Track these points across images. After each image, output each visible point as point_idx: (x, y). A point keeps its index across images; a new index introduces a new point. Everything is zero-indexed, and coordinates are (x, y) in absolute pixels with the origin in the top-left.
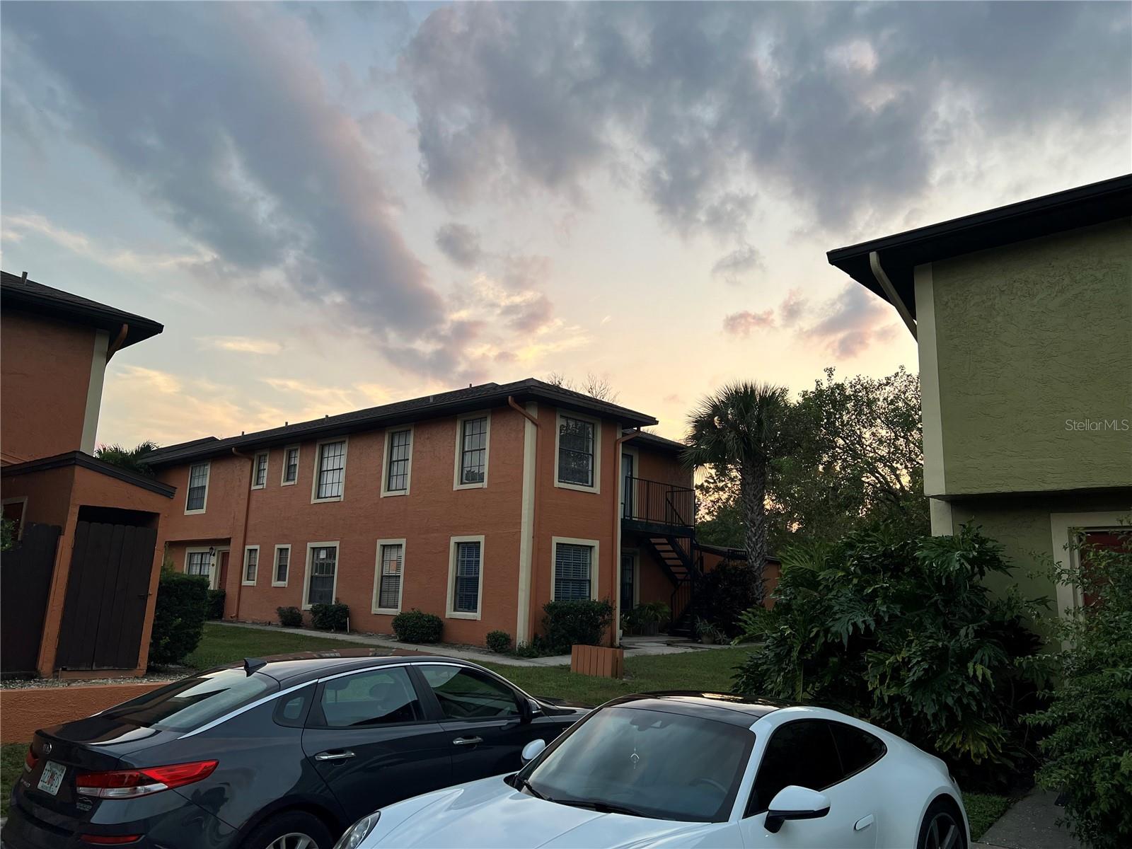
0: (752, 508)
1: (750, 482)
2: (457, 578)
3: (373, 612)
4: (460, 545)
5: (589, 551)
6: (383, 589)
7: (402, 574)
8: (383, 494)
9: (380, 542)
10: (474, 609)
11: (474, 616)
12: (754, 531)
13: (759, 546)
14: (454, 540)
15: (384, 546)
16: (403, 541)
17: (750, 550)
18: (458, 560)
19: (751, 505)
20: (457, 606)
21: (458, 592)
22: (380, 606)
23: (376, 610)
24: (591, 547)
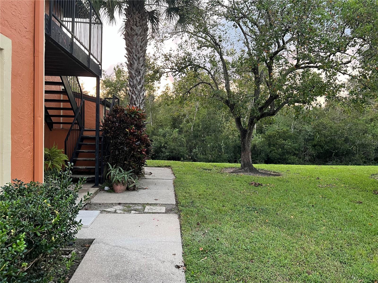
1: (139, 33)
12: (139, 80)
17: (134, 97)
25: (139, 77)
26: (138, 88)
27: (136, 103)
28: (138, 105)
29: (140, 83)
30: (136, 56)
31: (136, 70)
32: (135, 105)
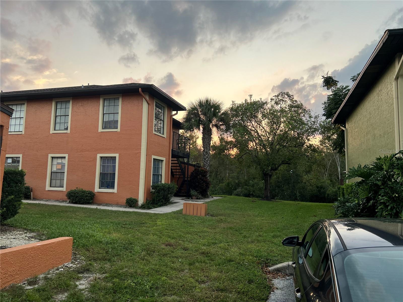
0: (207, 148)
1: (207, 137)
2: (100, 173)
3: (47, 189)
4: (102, 158)
5: (161, 162)
6: (52, 178)
7: (66, 171)
8: (52, 131)
9: (50, 156)
10: (113, 187)
11: (113, 191)
12: (207, 156)
13: (208, 162)
14: (99, 156)
15: (53, 158)
16: (66, 155)
17: (205, 163)
18: (101, 165)
19: (207, 146)
20: (100, 186)
21: (101, 180)
22: (51, 186)
23: (48, 188)
24: (162, 161)
25: (207, 155)
26: (207, 159)
27: (206, 166)
28: (206, 167)
29: (207, 158)
30: (206, 146)
31: (206, 152)
32: (205, 167)
